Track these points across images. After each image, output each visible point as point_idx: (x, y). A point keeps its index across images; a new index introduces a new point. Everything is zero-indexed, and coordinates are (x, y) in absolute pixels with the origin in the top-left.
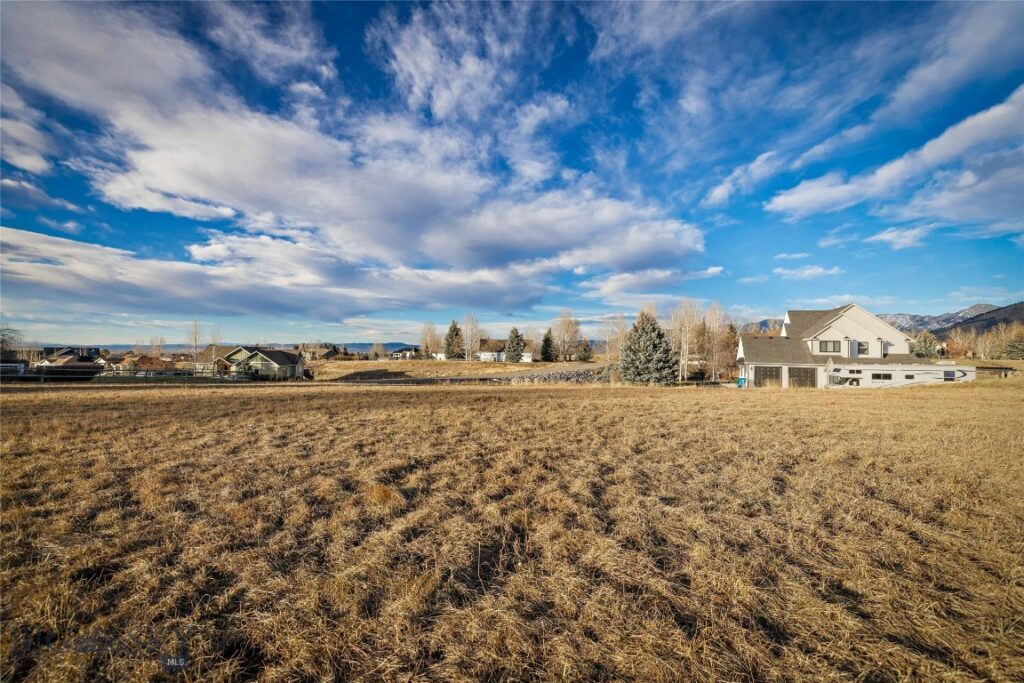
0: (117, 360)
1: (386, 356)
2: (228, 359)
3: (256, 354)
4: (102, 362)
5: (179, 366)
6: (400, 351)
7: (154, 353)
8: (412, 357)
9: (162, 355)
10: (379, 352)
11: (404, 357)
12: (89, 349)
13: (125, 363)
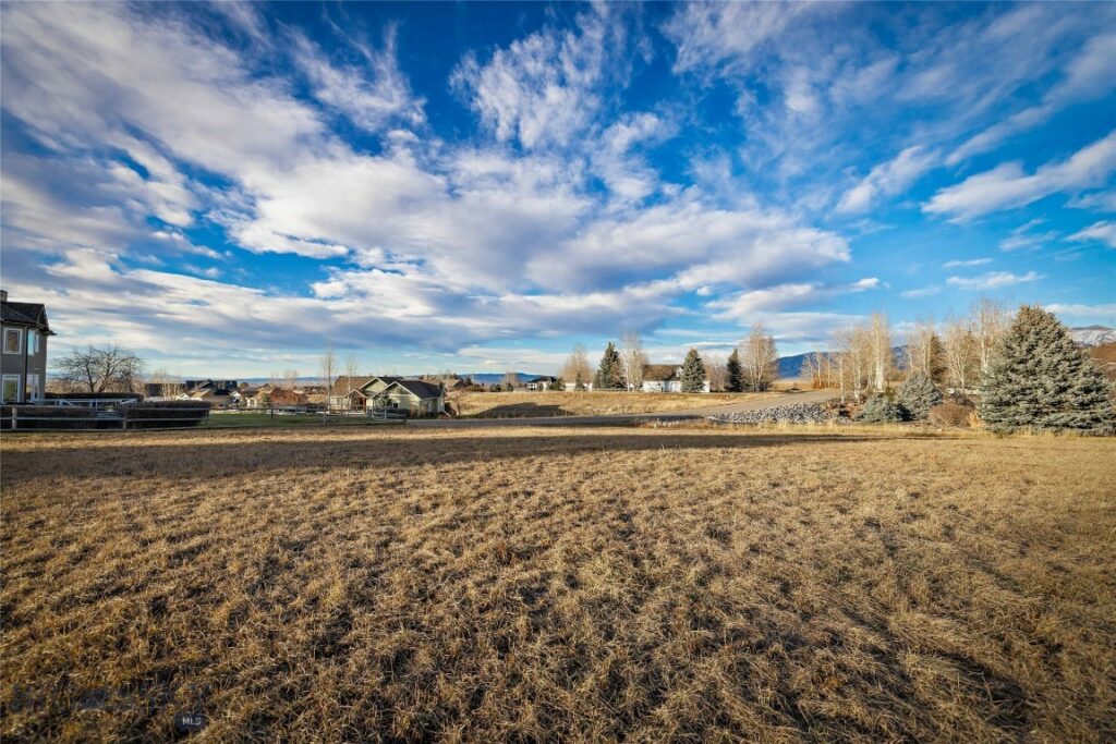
0: (252, 393)
1: (521, 386)
2: (363, 391)
3: (395, 385)
4: (237, 395)
5: (312, 399)
6: (535, 381)
7: (287, 386)
8: (551, 388)
9: (295, 388)
10: (513, 383)
11: (541, 388)
12: (227, 382)
13: (259, 396)
